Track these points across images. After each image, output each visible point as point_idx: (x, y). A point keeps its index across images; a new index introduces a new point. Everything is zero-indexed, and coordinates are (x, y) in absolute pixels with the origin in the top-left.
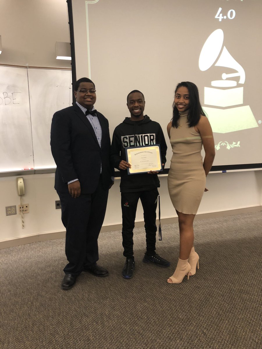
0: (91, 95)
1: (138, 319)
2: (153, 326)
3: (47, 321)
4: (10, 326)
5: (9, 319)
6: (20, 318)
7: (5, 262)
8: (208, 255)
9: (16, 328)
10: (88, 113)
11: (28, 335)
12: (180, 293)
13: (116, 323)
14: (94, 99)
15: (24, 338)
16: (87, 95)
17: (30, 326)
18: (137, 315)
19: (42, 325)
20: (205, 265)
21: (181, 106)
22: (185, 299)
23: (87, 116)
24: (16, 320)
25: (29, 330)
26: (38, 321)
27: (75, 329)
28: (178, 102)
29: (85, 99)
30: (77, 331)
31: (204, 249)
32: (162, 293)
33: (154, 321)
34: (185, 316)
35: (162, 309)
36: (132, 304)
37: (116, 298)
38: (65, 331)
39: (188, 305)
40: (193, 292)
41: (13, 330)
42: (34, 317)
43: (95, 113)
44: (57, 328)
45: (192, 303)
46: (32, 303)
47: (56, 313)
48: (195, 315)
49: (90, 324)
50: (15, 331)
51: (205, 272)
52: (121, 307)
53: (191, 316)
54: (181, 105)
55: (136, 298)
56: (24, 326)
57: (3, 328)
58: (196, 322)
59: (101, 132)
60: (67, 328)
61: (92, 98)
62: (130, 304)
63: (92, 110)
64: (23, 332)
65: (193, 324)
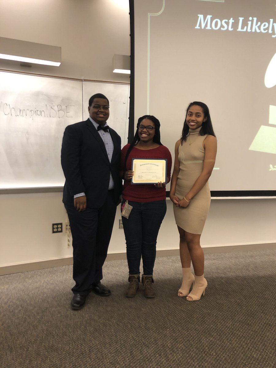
0: (104, 111)
1: (206, 355)
2: (225, 364)
3: (105, 348)
4: (64, 351)
5: (63, 343)
6: (75, 343)
7: (51, 282)
8: (274, 290)
9: (72, 353)
10: (100, 128)
11: (86, 362)
12: (249, 330)
13: (181, 357)
14: (107, 115)
15: (82, 365)
16: (100, 112)
17: (86, 352)
18: (203, 350)
19: (99, 352)
20: (271, 299)
21: (192, 124)
22: (257, 336)
23: (98, 132)
24: (71, 345)
25: (86, 357)
26: (94, 347)
27: (136, 360)
28: (190, 120)
29: (98, 114)
30: (139, 362)
31: (266, 282)
32: (229, 328)
33: (225, 359)
34: (260, 355)
35: (232, 345)
36: (196, 337)
37: (176, 329)
38: (126, 361)
39: (261, 343)
40: (264, 330)
41: (69, 355)
42: (90, 342)
43: (107, 129)
44: (116, 357)
45: (266, 341)
46: (85, 327)
47: (113, 341)
48: (271, 355)
49: (152, 356)
50: (71, 357)
51: (273, 308)
52: (185, 340)
53: (266, 356)
54: (193, 122)
55: (200, 331)
56: (80, 351)
57: (58, 352)
58: (274, 363)
59: (113, 148)
60: (128, 358)
61: (105, 114)
62: (194, 337)
63: (105, 126)
64: (80, 359)
65: (271, 365)
